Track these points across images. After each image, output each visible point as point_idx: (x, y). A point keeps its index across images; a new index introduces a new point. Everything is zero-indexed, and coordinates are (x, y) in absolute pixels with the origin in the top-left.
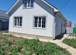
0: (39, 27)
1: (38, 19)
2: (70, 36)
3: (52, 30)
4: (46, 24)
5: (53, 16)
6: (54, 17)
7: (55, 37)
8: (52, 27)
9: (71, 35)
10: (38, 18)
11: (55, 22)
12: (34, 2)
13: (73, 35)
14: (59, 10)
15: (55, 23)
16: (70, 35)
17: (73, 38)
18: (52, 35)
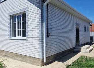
0: (18, 35)
1: (17, 19)
3: (38, 41)
4: (27, 28)
5: (38, 7)
8: (38, 33)
10: (17, 17)
15: (44, 23)
18: (39, 54)
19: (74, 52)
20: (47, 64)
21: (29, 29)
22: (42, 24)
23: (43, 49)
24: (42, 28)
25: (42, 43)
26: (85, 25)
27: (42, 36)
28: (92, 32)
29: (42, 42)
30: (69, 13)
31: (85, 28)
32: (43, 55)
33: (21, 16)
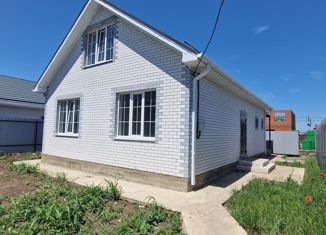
0: (134, 133)
1: (131, 102)
2: (286, 164)
3: (182, 144)
4: (157, 120)
6: (188, 89)
7: (197, 176)
8: (181, 130)
9: (290, 160)
10: (132, 96)
11: (191, 108)
12: (117, 38)
13: (298, 160)
14: (200, 55)
15: (193, 113)
16: (283, 161)
17: (289, 179)
18: (182, 168)
19: (237, 171)
20: (195, 188)
21: (161, 121)
22: (191, 115)
23: (190, 160)
24: (190, 121)
25: (190, 149)
26: (258, 115)
27: (190, 135)
28: (270, 130)
29: (190, 146)
30: (229, 92)
31: (257, 120)
32: (190, 171)
33: (143, 95)
